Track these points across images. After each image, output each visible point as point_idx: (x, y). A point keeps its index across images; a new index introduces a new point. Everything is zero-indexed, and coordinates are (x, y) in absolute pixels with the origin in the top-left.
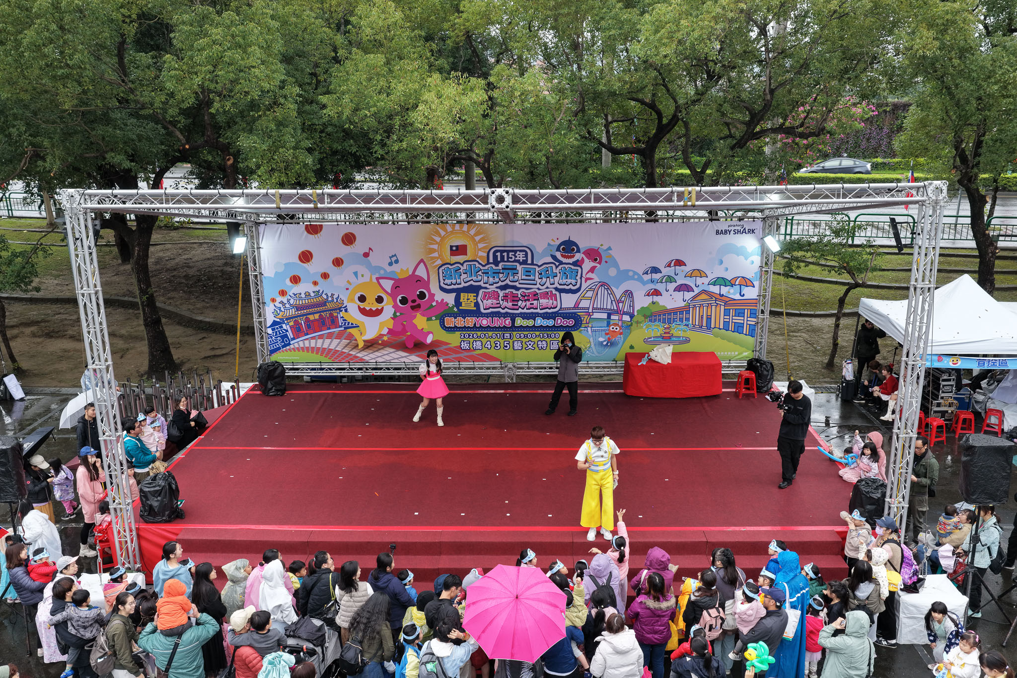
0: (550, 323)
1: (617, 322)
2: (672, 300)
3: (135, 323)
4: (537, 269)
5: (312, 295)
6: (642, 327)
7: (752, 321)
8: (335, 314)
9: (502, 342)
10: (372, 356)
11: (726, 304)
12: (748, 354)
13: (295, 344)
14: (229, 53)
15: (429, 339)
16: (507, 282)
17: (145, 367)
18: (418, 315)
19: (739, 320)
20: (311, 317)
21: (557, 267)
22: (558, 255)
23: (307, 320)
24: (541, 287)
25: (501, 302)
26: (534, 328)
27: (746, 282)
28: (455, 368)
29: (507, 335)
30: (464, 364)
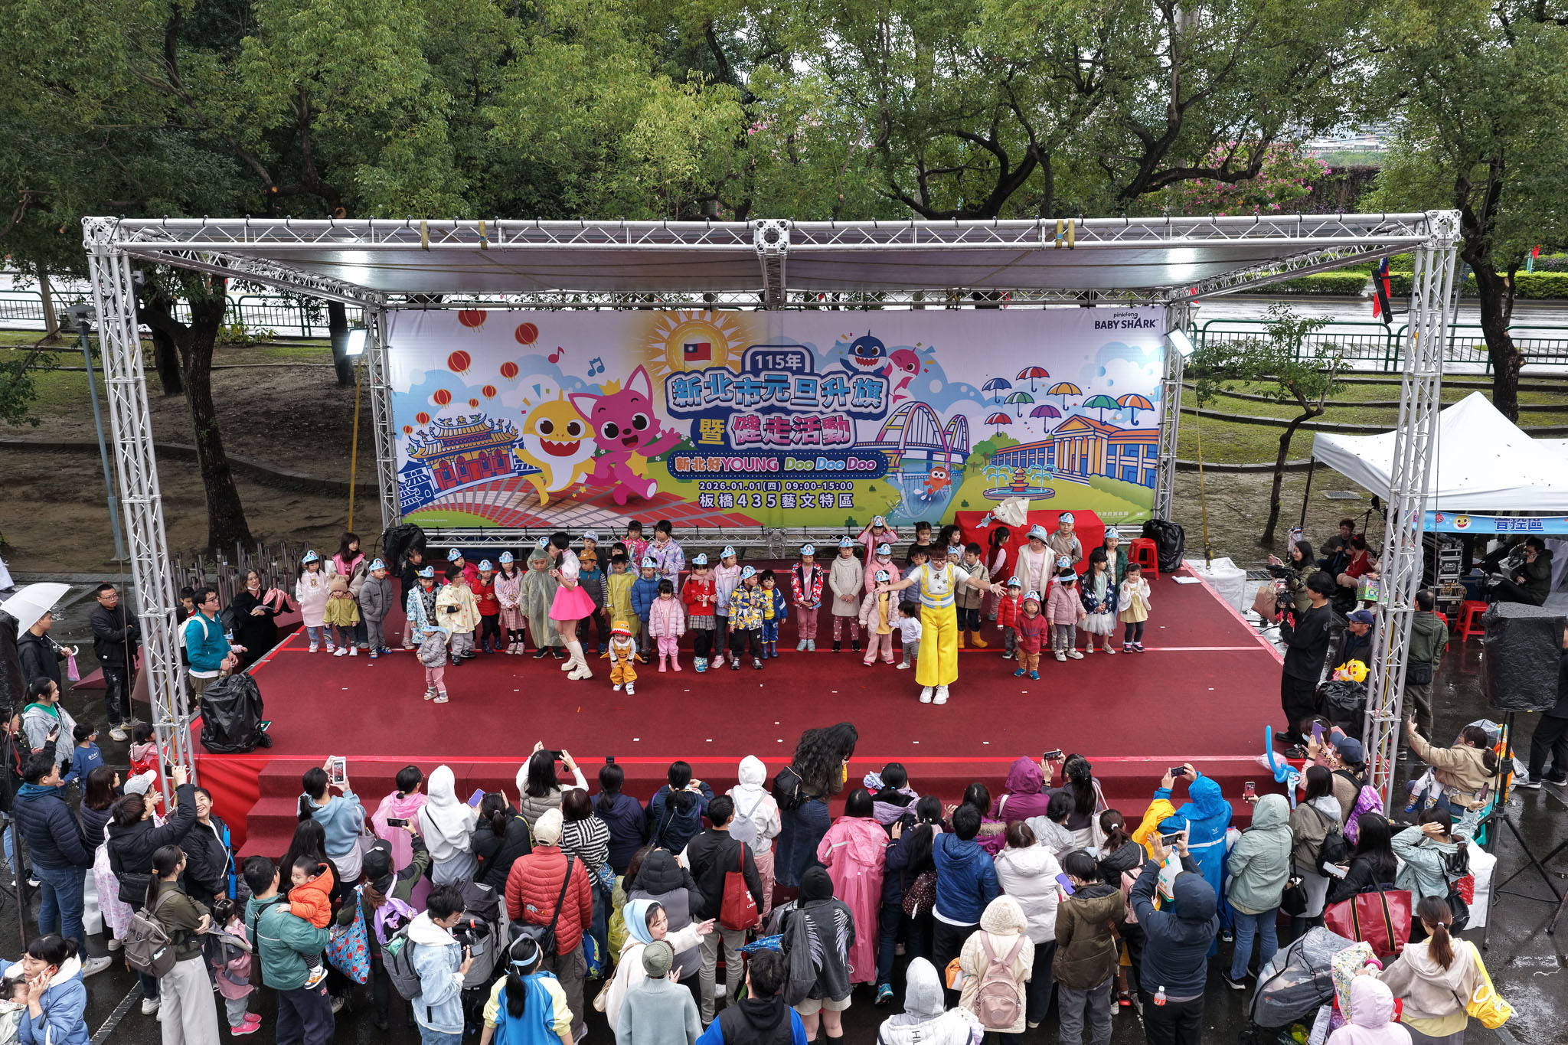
0: (839, 465)
1: (942, 464)
2: (1027, 431)
3: (188, 481)
4: (820, 381)
5: (469, 421)
6: (980, 473)
7: (1150, 464)
8: (504, 452)
9: (764, 495)
10: (562, 517)
11: (1110, 436)
12: (1144, 515)
13: (441, 498)
14: (343, 35)
15: (651, 491)
16: (773, 401)
17: (204, 540)
18: (634, 453)
19: (1130, 461)
20: (467, 457)
21: (850, 378)
22: (852, 359)
23: (461, 461)
24: (824, 410)
25: (763, 433)
26: (814, 474)
27: (1141, 403)
28: (691, 537)
29: (772, 485)
30: (704, 531)
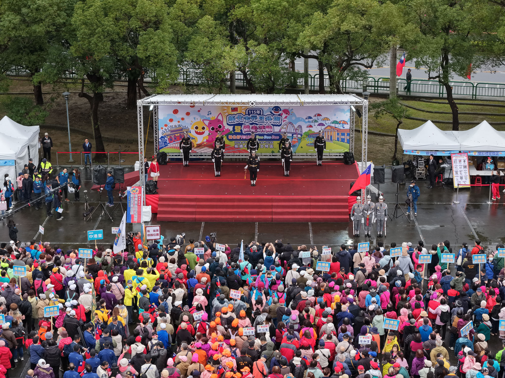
0: (270, 138)
1: (296, 137)
2: (316, 129)
4: (265, 117)
5: (177, 126)
6: (305, 140)
7: (348, 138)
10: (199, 150)
11: (337, 131)
12: (347, 150)
13: (169, 145)
16: (253, 122)
19: (343, 137)
21: (272, 116)
22: (273, 112)
23: (175, 136)
24: (266, 124)
26: (263, 140)
27: (345, 122)
28: (232, 155)
30: (236, 154)
